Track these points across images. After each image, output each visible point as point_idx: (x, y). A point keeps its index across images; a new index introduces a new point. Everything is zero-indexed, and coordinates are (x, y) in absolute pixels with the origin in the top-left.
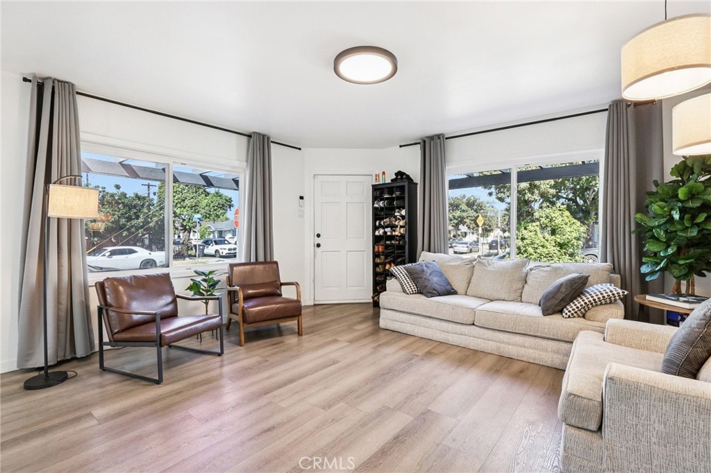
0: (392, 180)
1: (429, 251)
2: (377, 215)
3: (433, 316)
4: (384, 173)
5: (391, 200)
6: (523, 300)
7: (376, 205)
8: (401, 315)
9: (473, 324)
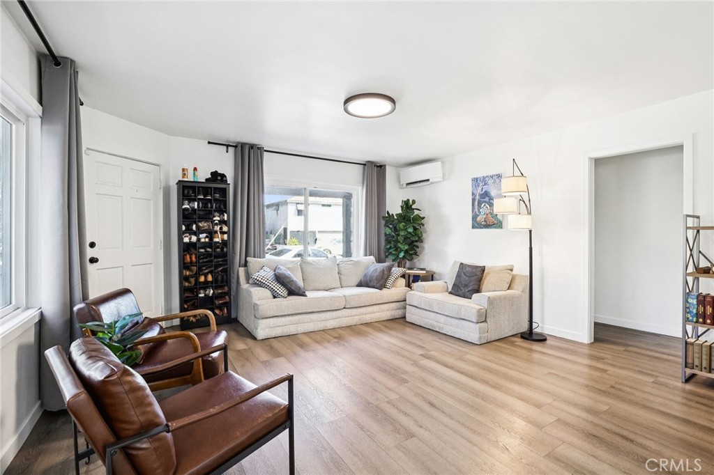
0: (206, 180)
1: (254, 257)
2: (187, 218)
3: (314, 310)
4: (195, 169)
5: (205, 202)
6: (344, 284)
7: (186, 206)
8: (284, 319)
9: (344, 308)
